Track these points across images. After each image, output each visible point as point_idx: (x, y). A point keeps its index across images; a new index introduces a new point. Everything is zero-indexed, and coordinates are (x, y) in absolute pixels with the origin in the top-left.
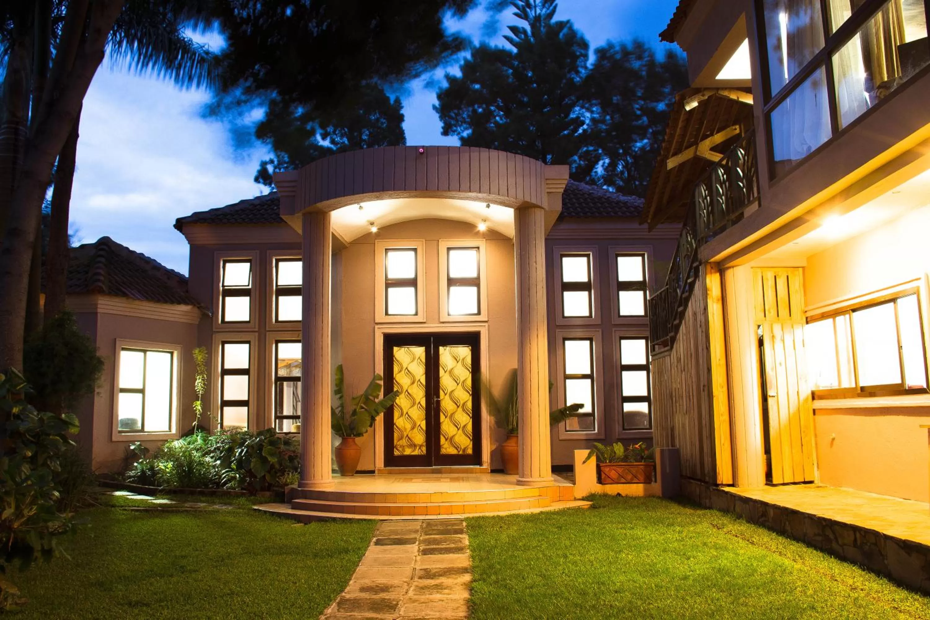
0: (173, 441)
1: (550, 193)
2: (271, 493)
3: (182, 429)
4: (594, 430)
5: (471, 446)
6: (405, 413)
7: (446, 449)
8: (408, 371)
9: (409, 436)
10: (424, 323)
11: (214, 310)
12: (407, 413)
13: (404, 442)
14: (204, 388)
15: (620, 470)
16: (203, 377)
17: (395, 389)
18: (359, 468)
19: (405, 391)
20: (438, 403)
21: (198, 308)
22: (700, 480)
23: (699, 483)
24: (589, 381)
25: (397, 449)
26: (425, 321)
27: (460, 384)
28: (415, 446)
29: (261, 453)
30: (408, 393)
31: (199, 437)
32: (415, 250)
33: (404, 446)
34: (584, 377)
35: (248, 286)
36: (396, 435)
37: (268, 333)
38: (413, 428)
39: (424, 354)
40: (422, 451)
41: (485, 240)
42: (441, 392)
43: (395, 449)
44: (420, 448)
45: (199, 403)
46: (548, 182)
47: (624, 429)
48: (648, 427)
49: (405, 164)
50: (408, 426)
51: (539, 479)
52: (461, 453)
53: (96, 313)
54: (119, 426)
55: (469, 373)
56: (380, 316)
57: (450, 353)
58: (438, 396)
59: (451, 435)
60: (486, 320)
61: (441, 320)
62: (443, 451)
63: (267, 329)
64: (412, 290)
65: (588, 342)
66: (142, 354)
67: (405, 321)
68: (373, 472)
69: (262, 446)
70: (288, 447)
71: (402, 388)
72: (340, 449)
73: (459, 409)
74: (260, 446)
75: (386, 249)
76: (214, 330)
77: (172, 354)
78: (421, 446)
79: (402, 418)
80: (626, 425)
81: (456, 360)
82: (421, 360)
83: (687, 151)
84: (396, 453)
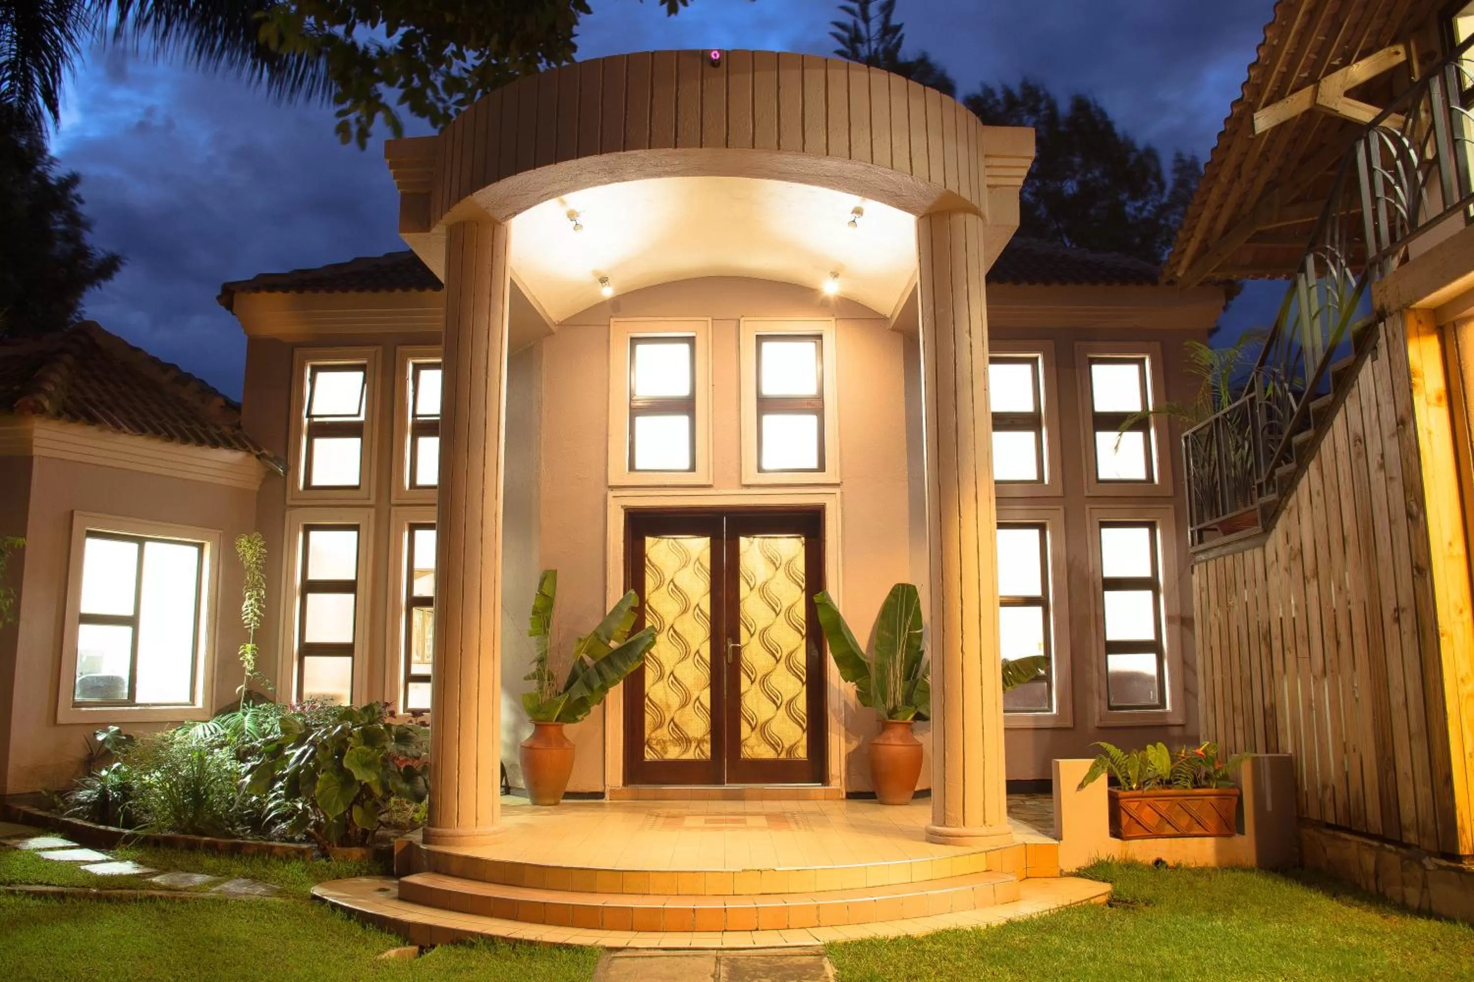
0: (194, 725)
1: (995, 186)
2: (364, 851)
3: (217, 701)
4: (1051, 710)
5: (804, 742)
6: (667, 673)
7: (752, 748)
8: (675, 586)
9: (676, 720)
10: (709, 486)
11: (291, 463)
12: (672, 673)
13: (664, 733)
14: (259, 617)
15: (1162, 806)
16: (258, 594)
17: (648, 624)
18: (570, 787)
19: (667, 627)
20: (737, 652)
21: (258, 457)
22: (1382, 839)
23: (1375, 844)
24: (1038, 611)
25: (650, 747)
26: (710, 483)
27: (782, 615)
28: (688, 741)
29: (340, 760)
30: (675, 631)
31: (247, 718)
32: (691, 340)
33: (664, 742)
34: (1029, 601)
35: (358, 415)
36: (648, 719)
37: (393, 509)
38: (683, 705)
39: (707, 552)
40: (703, 752)
41: (833, 319)
42: (743, 629)
43: (646, 748)
44: (698, 746)
45: (249, 646)
46: (991, 161)
47: (1111, 708)
48: (1157, 702)
49: (677, 90)
50: (675, 700)
51: (983, 831)
52: (783, 756)
53: (31, 458)
54: (78, 691)
55: (799, 590)
56: (618, 473)
57: (763, 551)
58: (737, 639)
59: (762, 719)
60: (838, 481)
61: (744, 482)
62: (747, 752)
63: (393, 501)
64: (683, 420)
65: (1036, 533)
66: (134, 546)
67: (668, 483)
68: (600, 795)
69: (346, 743)
70: (403, 748)
71: (661, 621)
72: (531, 748)
73: (779, 665)
74: (341, 744)
75: (632, 339)
76: (289, 502)
77: (201, 547)
78: (700, 742)
79: (660, 683)
80: (1112, 699)
81: (774, 564)
82: (701, 565)
83: (1295, 96)
84: (649, 756)
